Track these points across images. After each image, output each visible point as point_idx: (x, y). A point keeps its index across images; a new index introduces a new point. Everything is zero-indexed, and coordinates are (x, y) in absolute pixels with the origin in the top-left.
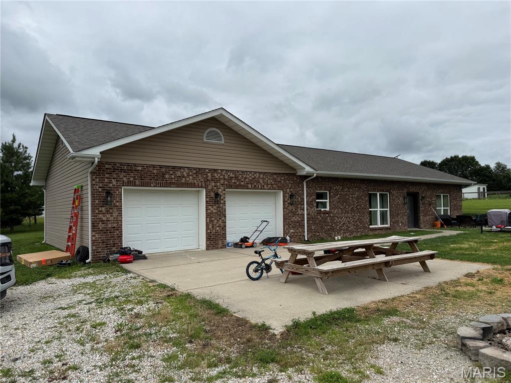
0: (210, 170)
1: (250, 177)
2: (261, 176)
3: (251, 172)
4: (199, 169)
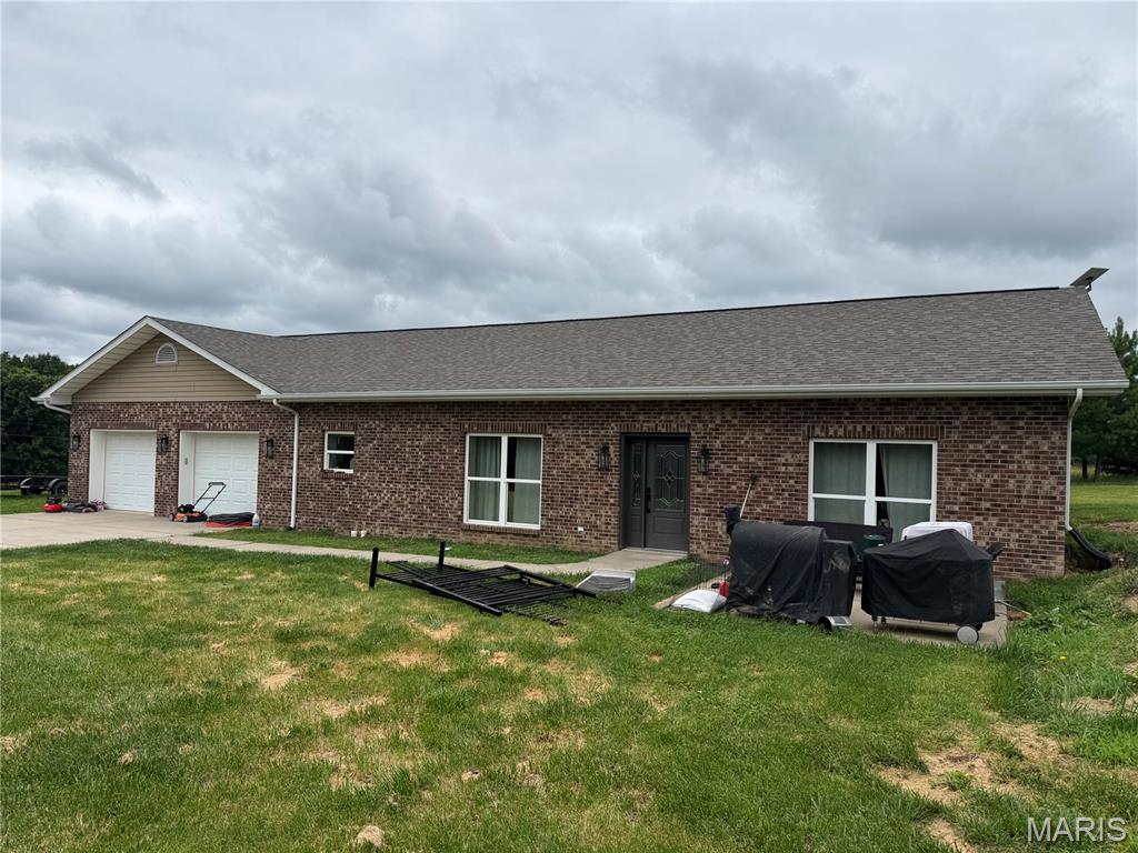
0: (162, 403)
3: (210, 403)
4: (152, 403)
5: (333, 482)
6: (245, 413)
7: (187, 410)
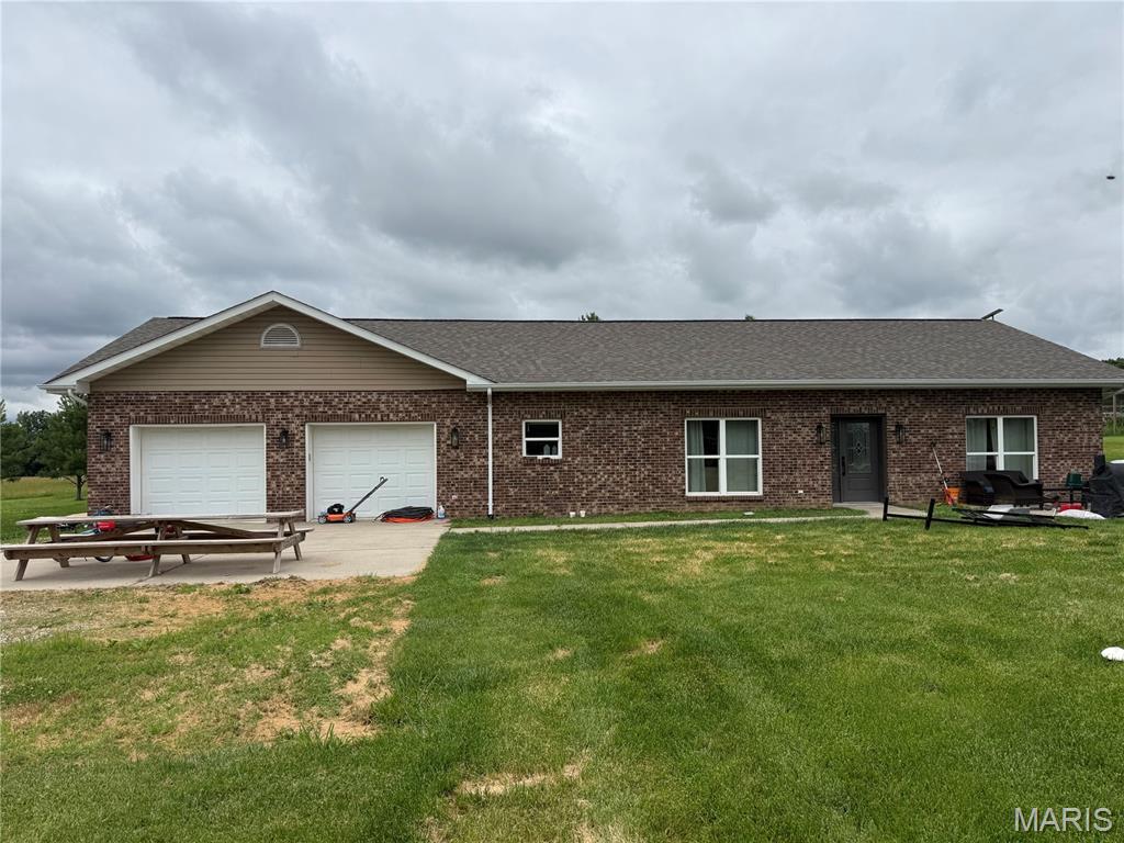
0: (273, 393)
1: (356, 400)
2: (384, 398)
3: (359, 392)
5: (538, 468)
6: (416, 404)
7: (321, 400)
